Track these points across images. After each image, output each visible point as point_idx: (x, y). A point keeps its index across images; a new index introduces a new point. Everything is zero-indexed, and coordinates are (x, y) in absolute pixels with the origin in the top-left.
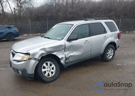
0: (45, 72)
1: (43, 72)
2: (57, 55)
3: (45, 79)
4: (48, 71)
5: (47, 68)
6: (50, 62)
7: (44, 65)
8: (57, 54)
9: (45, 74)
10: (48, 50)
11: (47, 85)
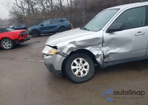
0: (75, 70)
1: (73, 70)
2: (91, 51)
3: (73, 78)
4: (78, 69)
5: (78, 66)
6: (82, 59)
7: (75, 61)
8: (92, 49)
9: (75, 72)
10: (78, 44)
11: (76, 85)
